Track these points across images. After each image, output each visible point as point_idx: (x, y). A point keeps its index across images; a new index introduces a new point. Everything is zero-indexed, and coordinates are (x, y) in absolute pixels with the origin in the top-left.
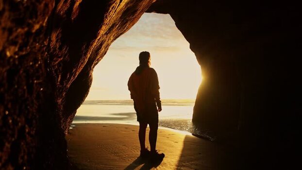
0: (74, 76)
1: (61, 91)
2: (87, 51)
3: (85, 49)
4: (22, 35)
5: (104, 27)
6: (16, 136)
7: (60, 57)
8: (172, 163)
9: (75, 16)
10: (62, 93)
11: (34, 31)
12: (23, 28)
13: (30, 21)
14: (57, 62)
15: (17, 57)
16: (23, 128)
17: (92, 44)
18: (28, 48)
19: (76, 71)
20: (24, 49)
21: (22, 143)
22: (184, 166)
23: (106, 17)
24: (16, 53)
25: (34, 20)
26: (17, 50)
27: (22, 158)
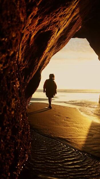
0: (31, 77)
1: (24, 85)
2: (38, 63)
3: (37, 61)
4: (5, 58)
5: (47, 49)
6: (2, 112)
7: (24, 67)
8: (86, 128)
9: (32, 43)
11: (10, 55)
12: (5, 54)
13: (9, 50)
14: (22, 69)
15: (2, 69)
16: (6, 107)
17: (41, 59)
18: (8, 64)
19: (32, 74)
20: (6, 65)
21: (5, 115)
22: (93, 129)
23: (49, 43)
25: (11, 49)
26: (2, 66)
27: (5, 123)
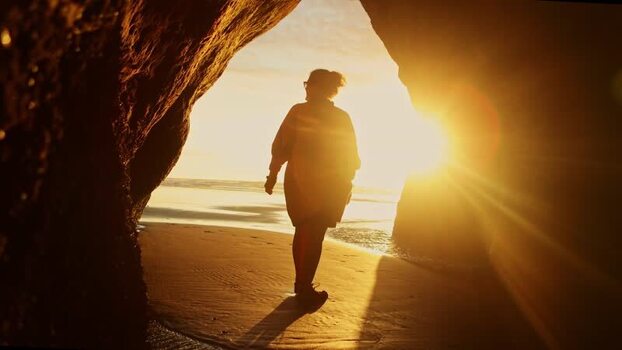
0: (160, 112)
1: (131, 141)
2: (191, 61)
3: (188, 54)
5: (229, 9)
7: (135, 67)
8: (355, 313)
10: (131, 146)
14: (128, 78)
15: (78, 32)
17: (202, 46)
18: (101, 16)
19: (165, 100)
20: (93, 17)
22: (379, 319)
24: (77, 23)
26: (79, 16)
